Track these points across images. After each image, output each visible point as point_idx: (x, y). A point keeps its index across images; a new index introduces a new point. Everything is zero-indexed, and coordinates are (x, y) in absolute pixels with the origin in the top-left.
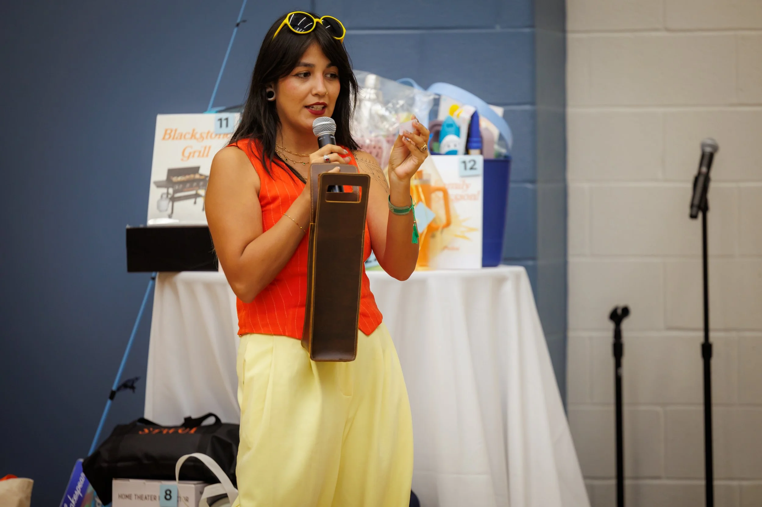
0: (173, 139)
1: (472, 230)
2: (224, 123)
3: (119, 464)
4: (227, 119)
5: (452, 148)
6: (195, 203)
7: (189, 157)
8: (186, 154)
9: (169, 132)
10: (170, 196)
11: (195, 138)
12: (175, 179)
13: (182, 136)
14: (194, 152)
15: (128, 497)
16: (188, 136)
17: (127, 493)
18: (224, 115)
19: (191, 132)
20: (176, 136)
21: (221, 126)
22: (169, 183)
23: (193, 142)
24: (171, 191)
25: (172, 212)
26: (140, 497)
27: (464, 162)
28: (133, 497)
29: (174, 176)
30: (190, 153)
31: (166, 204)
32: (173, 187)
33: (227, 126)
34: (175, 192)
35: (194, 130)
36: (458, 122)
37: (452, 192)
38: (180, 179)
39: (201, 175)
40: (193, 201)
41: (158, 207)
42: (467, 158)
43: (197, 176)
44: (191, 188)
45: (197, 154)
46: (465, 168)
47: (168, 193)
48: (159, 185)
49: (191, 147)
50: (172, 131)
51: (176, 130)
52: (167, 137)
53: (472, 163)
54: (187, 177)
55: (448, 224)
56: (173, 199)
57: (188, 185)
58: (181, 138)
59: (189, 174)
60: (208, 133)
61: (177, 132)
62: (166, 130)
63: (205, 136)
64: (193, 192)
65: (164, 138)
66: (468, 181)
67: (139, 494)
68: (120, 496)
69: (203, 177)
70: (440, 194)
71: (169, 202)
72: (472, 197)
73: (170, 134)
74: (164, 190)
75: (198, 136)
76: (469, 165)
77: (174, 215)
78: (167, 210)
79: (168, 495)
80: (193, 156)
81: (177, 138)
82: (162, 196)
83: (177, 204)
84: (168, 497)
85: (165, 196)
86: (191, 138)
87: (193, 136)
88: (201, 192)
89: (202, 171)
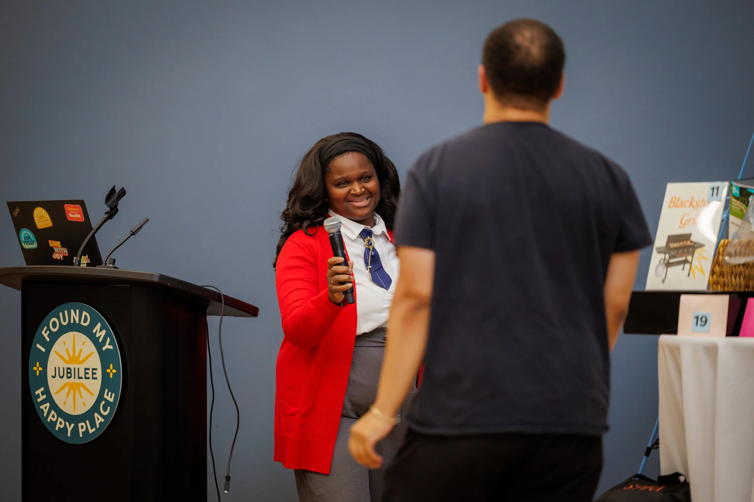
0: (676, 207)
2: (715, 191)
4: (718, 188)
6: (683, 269)
7: (685, 224)
8: (684, 222)
9: (674, 200)
10: (666, 262)
11: (693, 206)
12: (673, 245)
13: (683, 204)
14: (690, 220)
16: (687, 204)
18: (716, 184)
19: (690, 200)
20: (678, 204)
21: (712, 195)
22: (667, 249)
23: (690, 210)
24: (667, 256)
25: (665, 278)
29: (671, 242)
30: (686, 221)
31: (662, 269)
32: (669, 253)
33: (717, 194)
34: (671, 257)
35: (692, 198)
38: (675, 245)
39: (692, 242)
40: (681, 267)
41: (656, 272)
43: (689, 243)
44: (682, 255)
47: (665, 259)
48: (659, 251)
49: (688, 215)
50: (676, 198)
51: (679, 198)
52: (672, 204)
54: (681, 244)
56: (668, 265)
57: (681, 251)
58: (682, 206)
59: (682, 241)
60: (703, 200)
61: (681, 200)
62: (672, 198)
63: (699, 204)
64: (683, 258)
65: (669, 206)
69: (693, 244)
71: (664, 268)
73: (674, 203)
74: (662, 256)
75: (695, 204)
77: (666, 280)
78: (661, 275)
80: (689, 223)
81: (679, 206)
82: (660, 262)
83: (671, 269)
85: (662, 262)
86: (689, 206)
87: (691, 204)
88: (689, 258)
89: (693, 238)
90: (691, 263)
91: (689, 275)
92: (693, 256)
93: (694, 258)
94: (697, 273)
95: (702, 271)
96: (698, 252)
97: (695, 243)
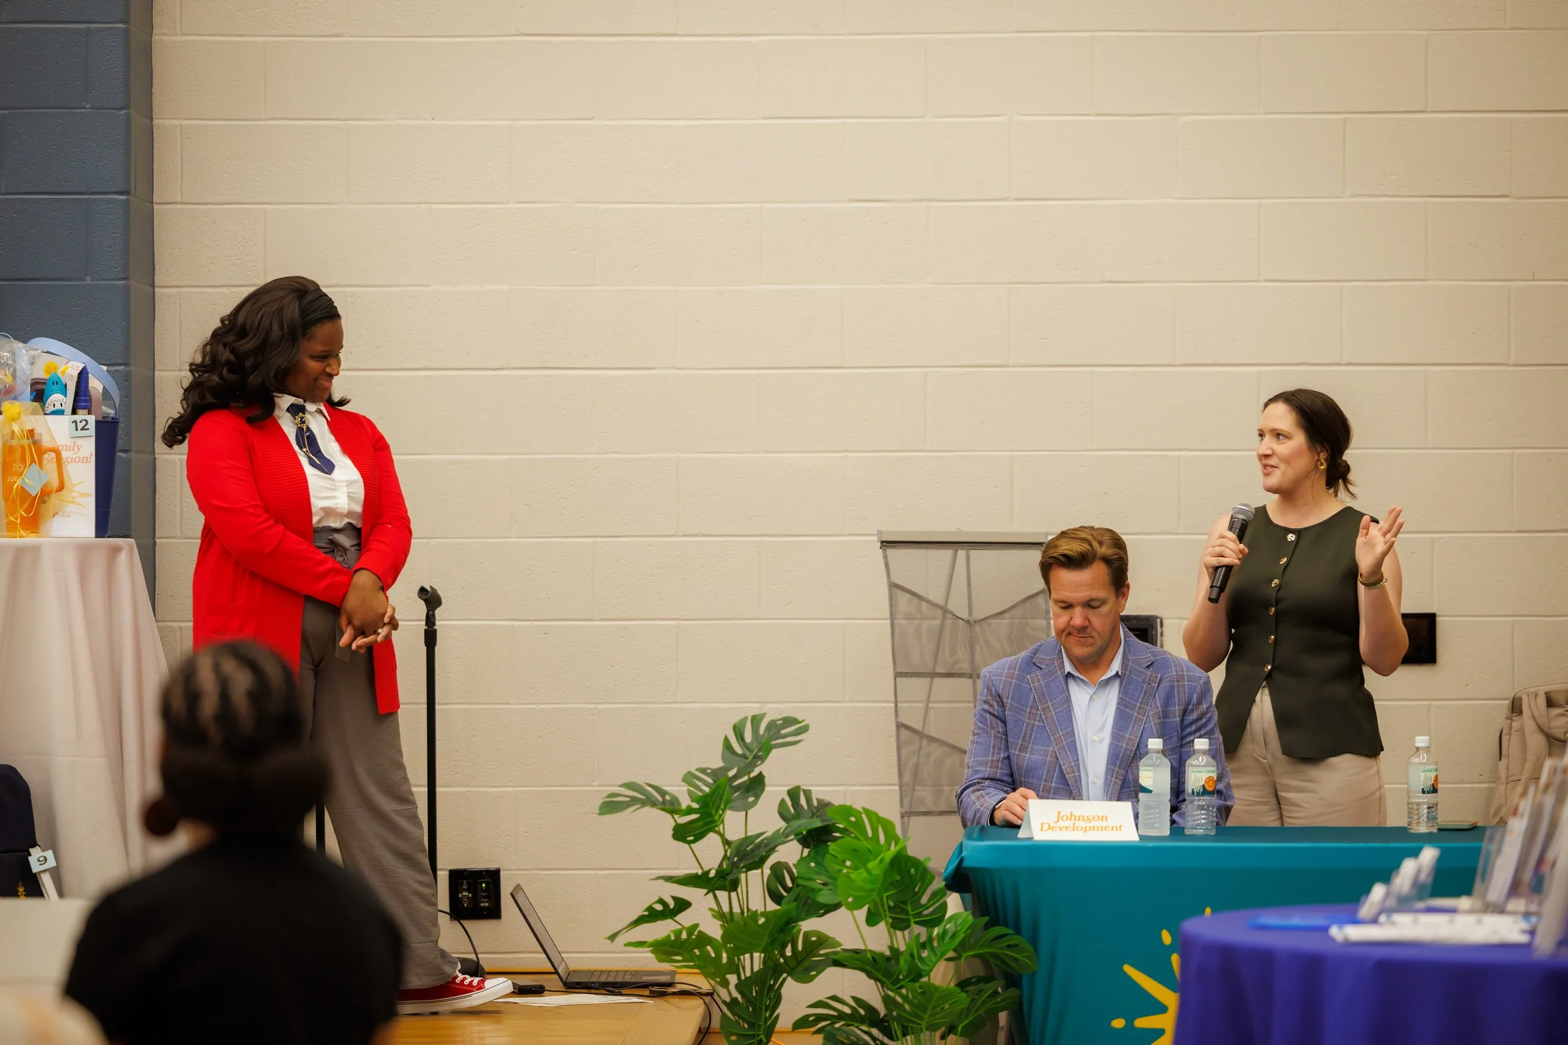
1: (83, 495)
5: (58, 407)
27: (75, 422)
36: (64, 380)
37: (64, 454)
42: (75, 417)
46: (77, 430)
53: (84, 423)
55: (61, 488)
66: (79, 442)
70: (53, 455)
72: (85, 460)
76: (80, 426)
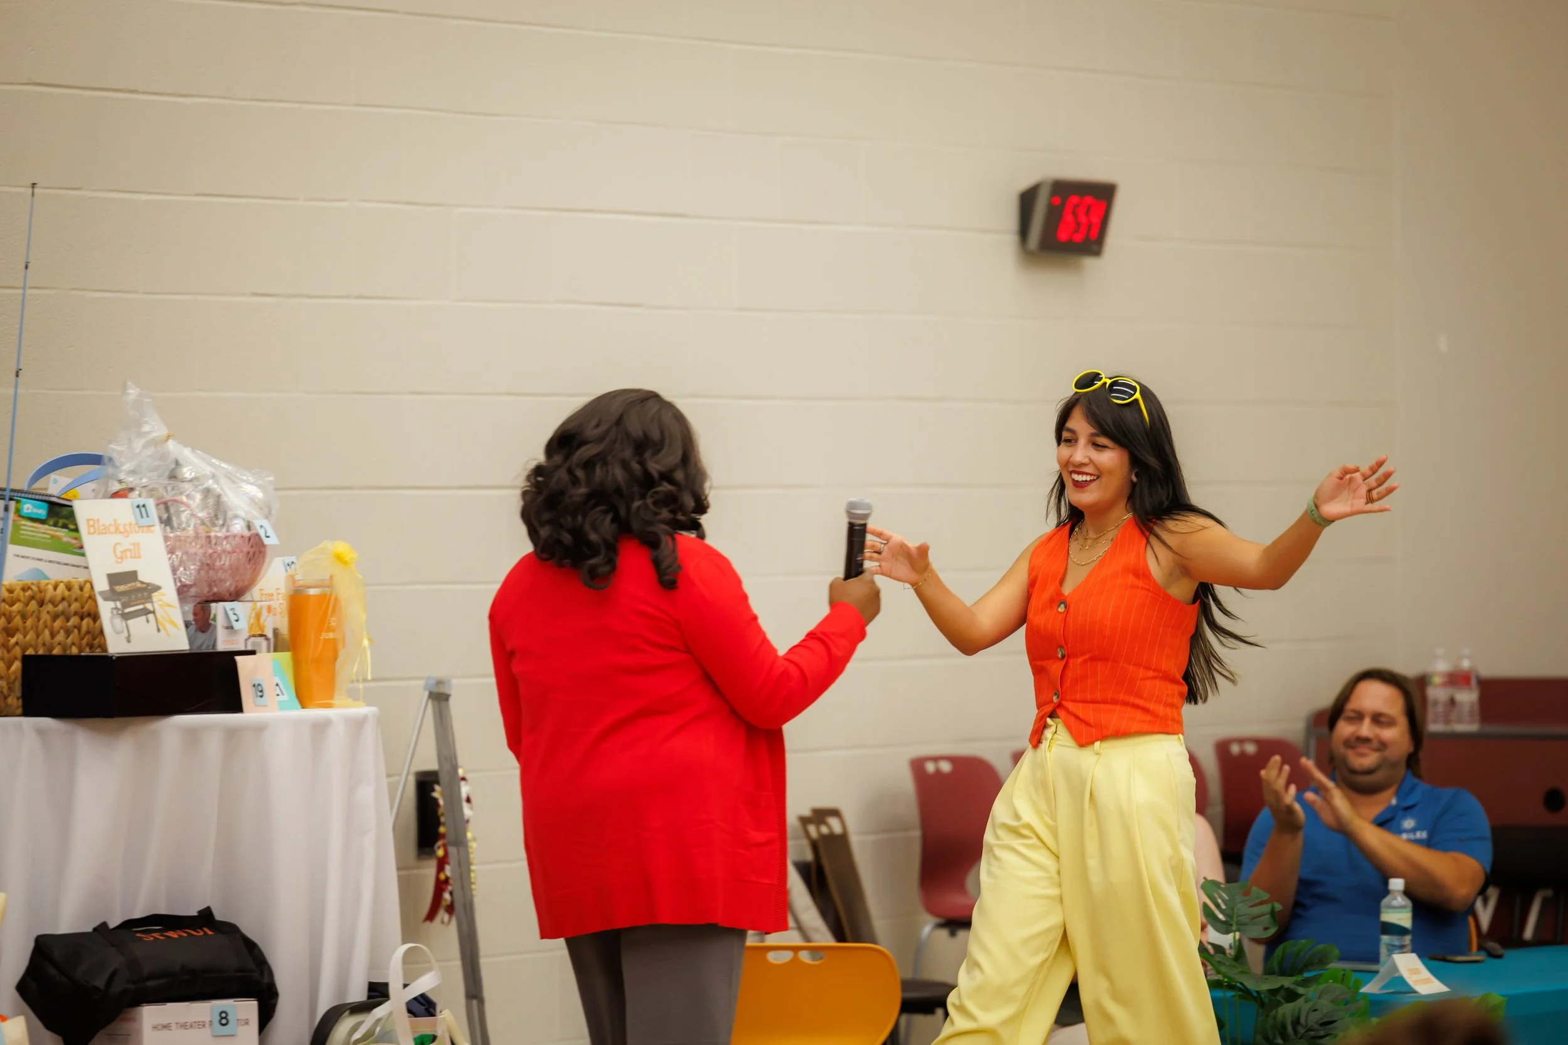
0: (99, 533)
2: (143, 511)
3: (150, 983)
4: (145, 507)
6: (147, 621)
7: (121, 558)
8: (118, 553)
9: (91, 523)
10: (119, 612)
11: (120, 532)
12: (121, 588)
13: (106, 530)
14: (125, 551)
15: (166, 1027)
16: (112, 529)
17: (165, 1022)
18: (141, 501)
19: (112, 523)
20: (102, 529)
21: (142, 517)
22: (113, 594)
23: (118, 538)
24: (119, 604)
25: (129, 636)
26: (184, 1026)
28: (174, 1026)
29: (116, 584)
30: (121, 553)
31: (118, 621)
32: (119, 600)
33: (147, 515)
34: (125, 606)
35: (115, 520)
38: (123, 588)
39: (142, 583)
40: (144, 618)
41: (113, 627)
43: (138, 585)
44: (137, 601)
45: (128, 554)
47: (117, 608)
48: (105, 598)
49: (120, 544)
50: (94, 521)
51: (98, 521)
52: (92, 529)
54: (129, 586)
56: (126, 617)
57: (133, 597)
58: (106, 532)
59: (130, 581)
60: (130, 524)
61: (101, 524)
63: (128, 529)
64: (141, 607)
65: (89, 532)
67: (182, 1021)
68: (155, 1028)
69: (144, 586)
71: (123, 621)
73: (94, 527)
74: (113, 604)
75: (121, 529)
77: (132, 638)
78: (123, 631)
79: (224, 1019)
80: (126, 557)
81: (102, 532)
82: (112, 613)
83: (130, 622)
84: (224, 1021)
85: (115, 612)
86: (116, 532)
87: (117, 529)
88: (149, 606)
89: (141, 577)
90: (153, 612)
91: (159, 630)
92: (152, 602)
93: (156, 605)
94: (169, 627)
95: (172, 623)
96: (156, 596)
97: (148, 584)
